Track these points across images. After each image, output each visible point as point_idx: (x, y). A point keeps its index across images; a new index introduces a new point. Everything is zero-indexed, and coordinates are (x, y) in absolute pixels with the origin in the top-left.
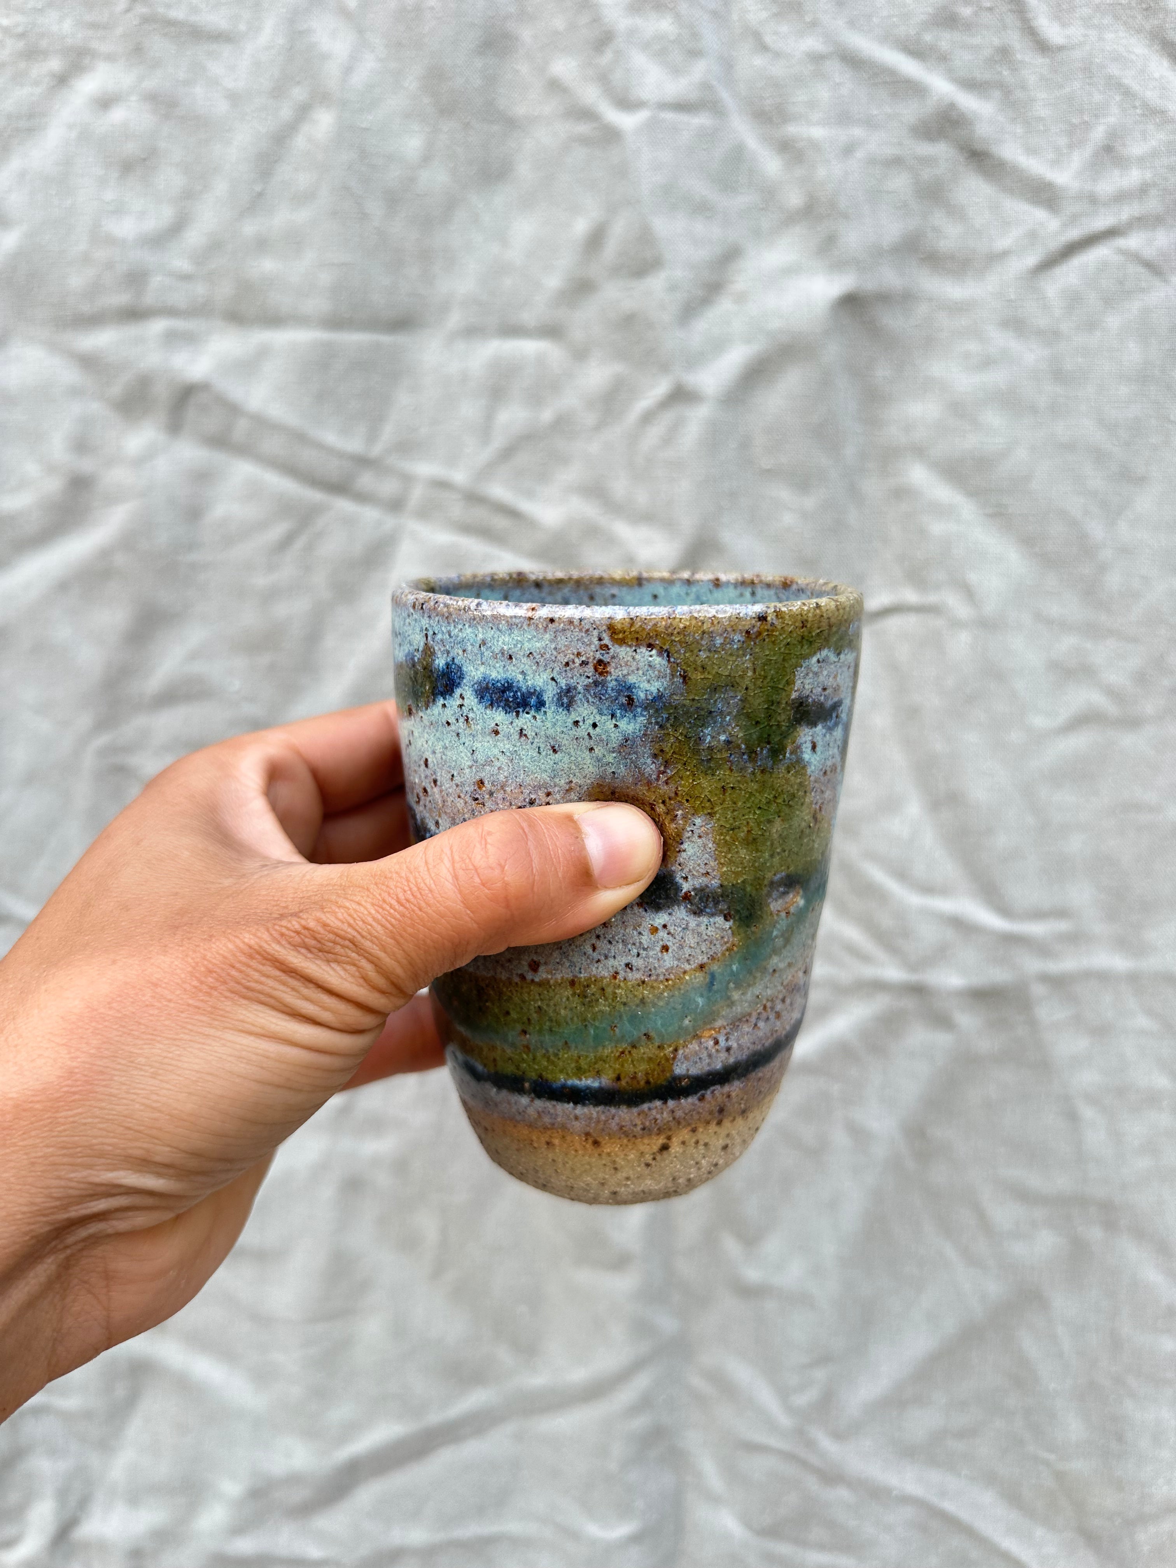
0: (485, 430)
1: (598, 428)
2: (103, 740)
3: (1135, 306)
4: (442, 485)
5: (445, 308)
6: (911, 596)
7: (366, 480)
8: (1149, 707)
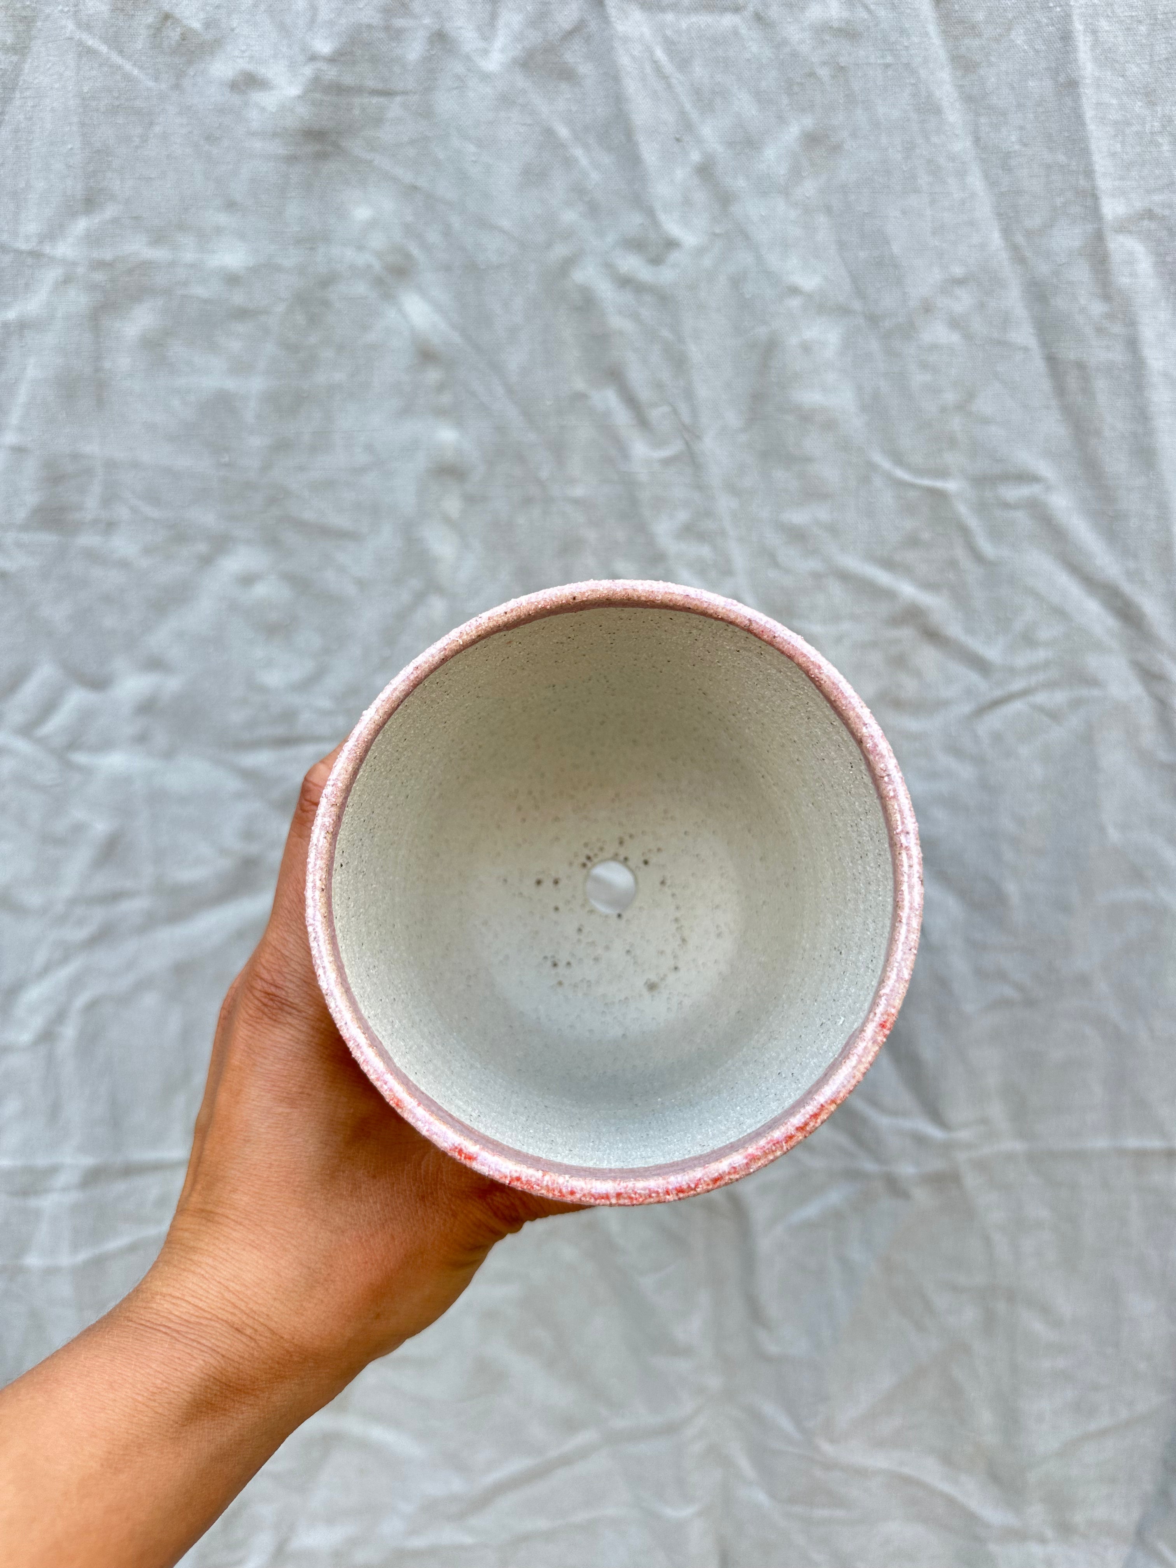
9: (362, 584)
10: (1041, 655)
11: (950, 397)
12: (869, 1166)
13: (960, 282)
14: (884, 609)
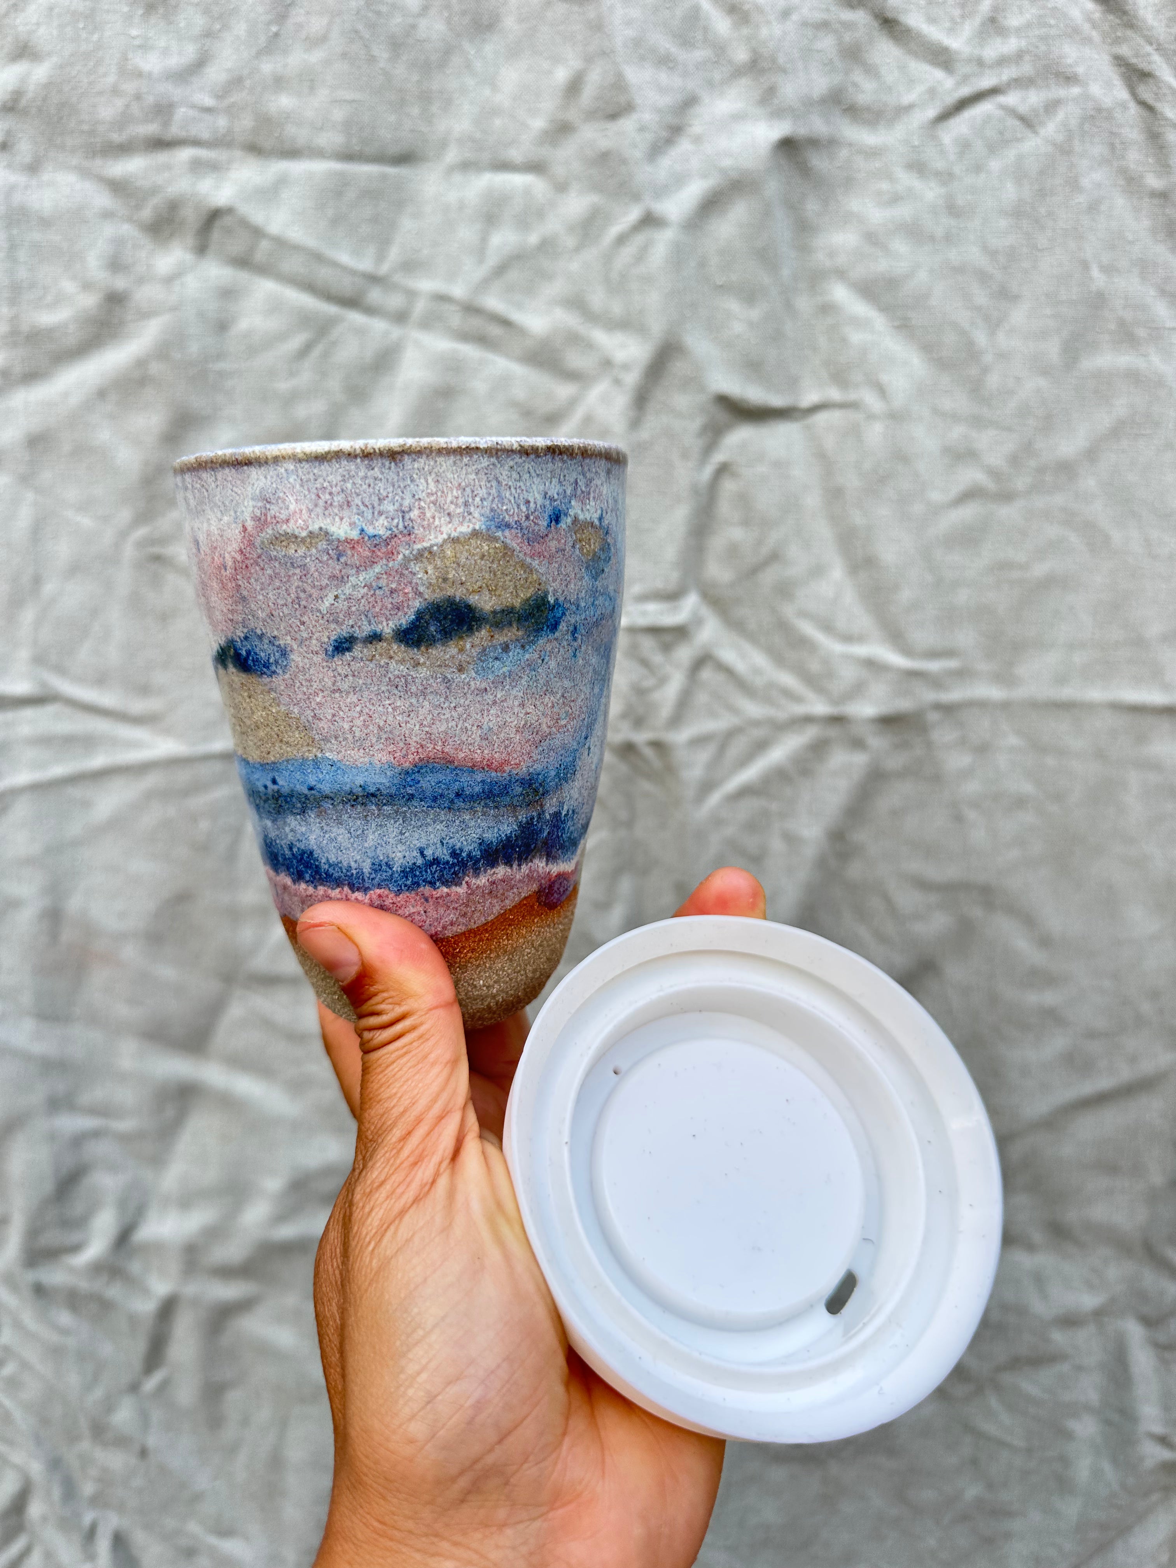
0: (480, 251)
1: (578, 249)
2: (141, 532)
3: (1011, 154)
4: (442, 298)
5: (443, 144)
6: (834, 394)
7: (375, 295)
8: (1021, 483)
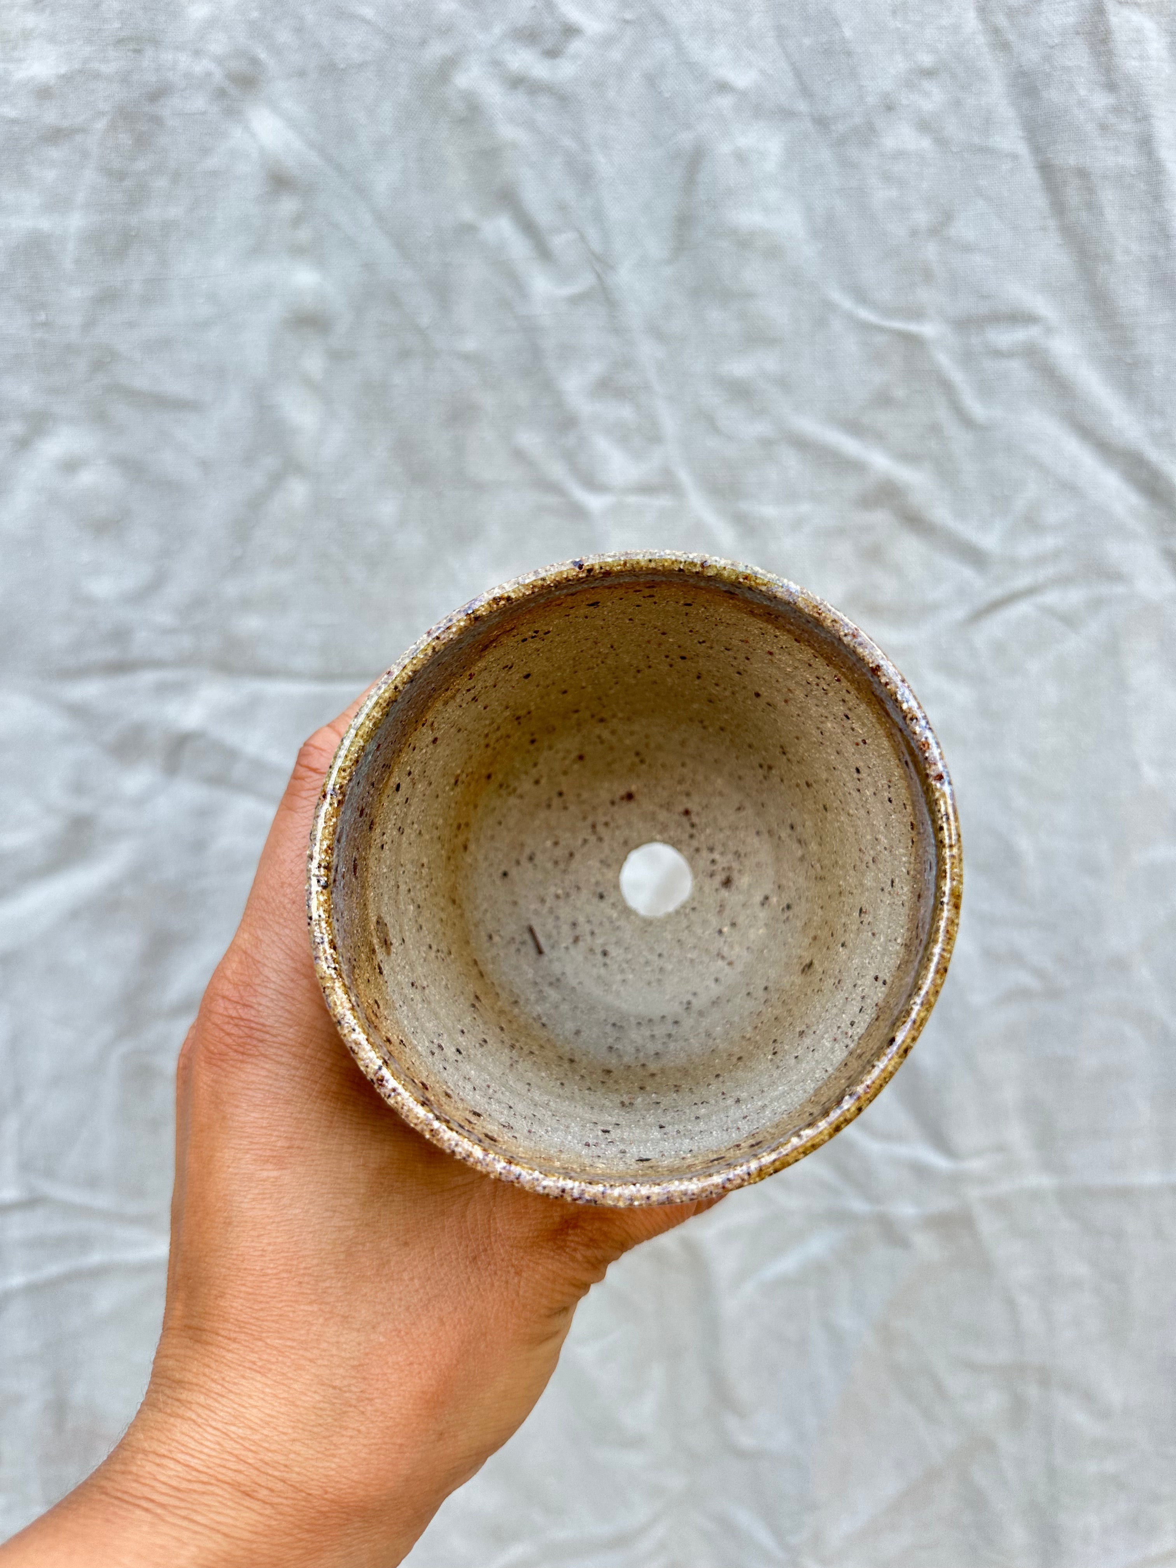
9: (205, 465)
10: (1050, 542)
11: (922, 218)
12: (858, 1205)
13: (929, 73)
14: (852, 486)
